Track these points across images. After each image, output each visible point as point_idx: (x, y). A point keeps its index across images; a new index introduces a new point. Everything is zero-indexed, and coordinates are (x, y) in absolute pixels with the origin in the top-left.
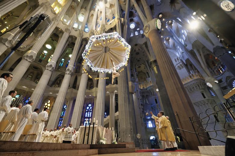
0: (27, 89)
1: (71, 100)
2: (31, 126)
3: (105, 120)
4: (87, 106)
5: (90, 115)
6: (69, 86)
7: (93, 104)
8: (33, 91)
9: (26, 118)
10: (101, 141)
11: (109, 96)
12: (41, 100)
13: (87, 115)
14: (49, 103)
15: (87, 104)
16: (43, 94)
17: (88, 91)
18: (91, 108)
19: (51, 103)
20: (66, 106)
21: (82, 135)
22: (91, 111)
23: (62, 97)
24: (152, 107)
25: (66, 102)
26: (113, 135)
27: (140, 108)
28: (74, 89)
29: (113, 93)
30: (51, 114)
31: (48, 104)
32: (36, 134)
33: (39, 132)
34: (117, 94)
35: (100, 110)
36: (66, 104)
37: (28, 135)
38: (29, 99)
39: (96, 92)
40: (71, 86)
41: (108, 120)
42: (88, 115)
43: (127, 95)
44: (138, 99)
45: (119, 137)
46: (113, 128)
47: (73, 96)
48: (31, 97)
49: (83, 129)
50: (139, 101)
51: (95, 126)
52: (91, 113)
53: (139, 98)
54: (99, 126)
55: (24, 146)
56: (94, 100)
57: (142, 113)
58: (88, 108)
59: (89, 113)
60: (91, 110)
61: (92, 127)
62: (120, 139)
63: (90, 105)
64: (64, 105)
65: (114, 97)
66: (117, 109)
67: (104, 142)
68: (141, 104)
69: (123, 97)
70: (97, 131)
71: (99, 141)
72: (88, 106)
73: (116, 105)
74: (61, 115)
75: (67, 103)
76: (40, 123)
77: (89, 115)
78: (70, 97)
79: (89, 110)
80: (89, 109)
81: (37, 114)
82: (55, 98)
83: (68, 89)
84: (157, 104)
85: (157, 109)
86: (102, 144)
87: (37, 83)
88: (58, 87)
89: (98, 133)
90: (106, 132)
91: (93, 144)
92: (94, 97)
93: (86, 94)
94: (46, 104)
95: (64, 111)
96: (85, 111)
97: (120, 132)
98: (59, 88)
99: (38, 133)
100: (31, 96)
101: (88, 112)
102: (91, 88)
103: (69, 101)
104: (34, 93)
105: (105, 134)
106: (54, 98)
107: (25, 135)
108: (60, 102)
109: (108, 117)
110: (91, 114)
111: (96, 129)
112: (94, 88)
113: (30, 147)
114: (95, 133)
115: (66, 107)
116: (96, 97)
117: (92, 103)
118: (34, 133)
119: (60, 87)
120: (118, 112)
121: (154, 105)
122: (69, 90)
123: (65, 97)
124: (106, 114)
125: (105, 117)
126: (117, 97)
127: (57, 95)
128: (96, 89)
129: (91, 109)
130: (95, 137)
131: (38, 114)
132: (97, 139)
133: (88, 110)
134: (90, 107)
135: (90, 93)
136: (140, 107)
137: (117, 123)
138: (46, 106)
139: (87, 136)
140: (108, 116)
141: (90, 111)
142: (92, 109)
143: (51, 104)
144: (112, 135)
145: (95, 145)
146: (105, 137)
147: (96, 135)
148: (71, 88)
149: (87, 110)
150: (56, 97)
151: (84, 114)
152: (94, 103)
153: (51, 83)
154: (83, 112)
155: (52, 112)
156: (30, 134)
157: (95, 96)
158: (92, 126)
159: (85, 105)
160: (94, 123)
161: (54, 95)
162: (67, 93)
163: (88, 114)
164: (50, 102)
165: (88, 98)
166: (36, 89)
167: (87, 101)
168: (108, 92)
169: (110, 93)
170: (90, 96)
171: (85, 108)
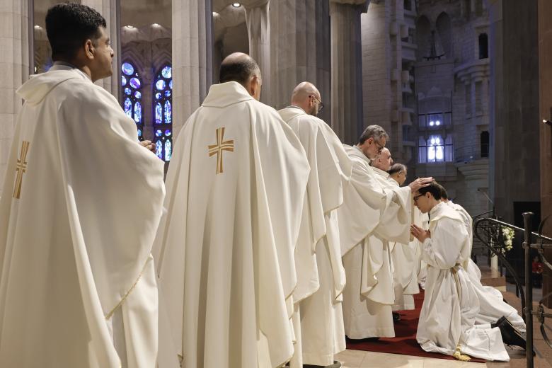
4: (157, 75)
11: (244, 24)
13: (164, 117)
23: (15, 38)
24: (456, 75)
27: (393, 83)
29: (263, 8)
42: (168, 114)
43: (313, 24)
44: (393, 37)
50: (394, 48)
53: (396, 30)
57: (400, 104)
58: (160, 85)
68: (405, 65)
69: (294, 32)
72: (162, 78)
77: (172, 117)
79: (168, 95)
80: (167, 87)
84: (485, 61)
85: (479, 84)
96: (149, 100)
101: (162, 101)
121: (465, 66)
133: (163, 92)
134: (167, 81)
136: (397, 76)
149: (157, 96)
151: (148, 110)
159: (147, 73)
163: (163, 111)
167: (152, 51)
168: (237, 5)
169: (248, 11)
170: (156, 30)
171: (149, 86)
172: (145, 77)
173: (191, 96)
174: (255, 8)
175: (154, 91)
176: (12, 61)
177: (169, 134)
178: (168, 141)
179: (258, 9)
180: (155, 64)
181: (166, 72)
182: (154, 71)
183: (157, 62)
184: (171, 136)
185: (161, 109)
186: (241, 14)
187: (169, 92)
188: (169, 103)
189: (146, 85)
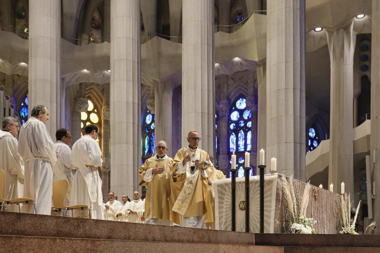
0: (6, 66)
1: (165, 89)
2: (66, 185)
3: (310, 157)
4: (232, 107)
5: (249, 142)
6: (142, 28)
7: (253, 99)
8: (25, 70)
9: (44, 162)
10: (296, 226)
11: (326, 47)
12: (63, 102)
13: (237, 146)
14: (93, 111)
15: (228, 99)
16: (63, 79)
17: (223, 38)
18: (246, 115)
19: (97, 110)
20: (153, 115)
21: (224, 210)
22: (249, 129)
23: (128, 80)
25: (149, 101)
26: (344, 210)
28: (164, 40)
29: (347, 29)
30: (112, 148)
31: (89, 113)
32: (86, 207)
33: (93, 201)
34: (366, 31)
35: (284, 118)
36: (149, 107)
37: (68, 209)
38: (26, 101)
39: (262, 38)
40: (150, 25)
41: (323, 157)
42: (241, 143)
45: (370, 216)
46: (343, 184)
47: (166, 70)
48: (29, 95)
49: (225, 190)
51: (267, 177)
52: (249, 135)
54: (284, 178)
55: (67, 228)
56: (255, 81)
58: (235, 116)
59: (241, 134)
60: (249, 124)
61: (257, 182)
62: (373, 224)
63: (241, 104)
64: (145, 112)
65: (350, 52)
66: (363, 110)
67: (307, 230)
70: (278, 195)
71: (287, 227)
72: (236, 109)
73: (359, 90)
74: (144, 149)
75: (153, 105)
76: (85, 176)
77: (246, 145)
78: (157, 80)
79: (242, 125)
80: (241, 118)
81: (67, 147)
82: (105, 89)
83: (142, 41)
86: (299, 234)
87: (25, 36)
88: (103, 41)
89: (281, 200)
90: (314, 196)
91: (265, 232)
92: (257, 64)
93: (218, 53)
94: (84, 116)
95: (150, 137)
96: (224, 130)
97: (373, 200)
98: (106, 42)
99: (91, 203)
100: (27, 92)
101: (236, 131)
102: (236, 22)
103: (156, 97)
104: (32, 77)
105: (310, 203)
106: (103, 91)
107: (60, 210)
108: (127, 103)
109: (324, 146)
110: (252, 139)
111: (271, 189)
112: (251, 20)
113: (81, 230)
114: (270, 201)
115: (153, 121)
116: (263, 63)
117: (251, 90)
118: (82, 204)
119: (109, 42)
120: (367, 124)
122: (144, 46)
123: (140, 78)
124: (312, 134)
125: (310, 148)
126: (368, 48)
127: (108, 77)
128: (257, 23)
129: (249, 120)
130: (273, 213)
131: (71, 147)
132: (282, 222)
133: (237, 123)
134: (241, 112)
135: (232, 50)
137: (364, 168)
138: (85, 122)
139: (244, 212)
140: (323, 142)
141: (246, 130)
142: (254, 118)
143: (98, 114)
144: (340, 210)
145: (276, 235)
146: (309, 215)
147: (273, 208)
148: (150, 36)
149: (232, 127)
150: (108, 85)
151: (223, 140)
152: (256, 91)
153: (71, 26)
154: (217, 132)
155: (112, 140)
156: (71, 205)
157: (256, 59)
158: (255, 178)
159: (223, 106)
160: (262, 169)
161: (98, 78)
162: (141, 63)
163: (237, 141)
164: (95, 107)
165: (228, 73)
166: (32, 61)
167: (228, 85)
168: (318, 29)
169: (331, 33)
170: (237, 63)
171: (224, 118)
172: (222, 109)
173: (286, 116)
174: (338, 30)
175: (228, 121)
176: (125, 100)
177: (243, 161)
178: (241, 167)
179: (342, 30)
180: (230, 97)
181: (240, 103)
182: (229, 104)
183: (233, 93)
184: (244, 163)
185: (235, 138)
186: (322, 38)
187: (242, 122)
188: (243, 133)
189: (222, 117)
